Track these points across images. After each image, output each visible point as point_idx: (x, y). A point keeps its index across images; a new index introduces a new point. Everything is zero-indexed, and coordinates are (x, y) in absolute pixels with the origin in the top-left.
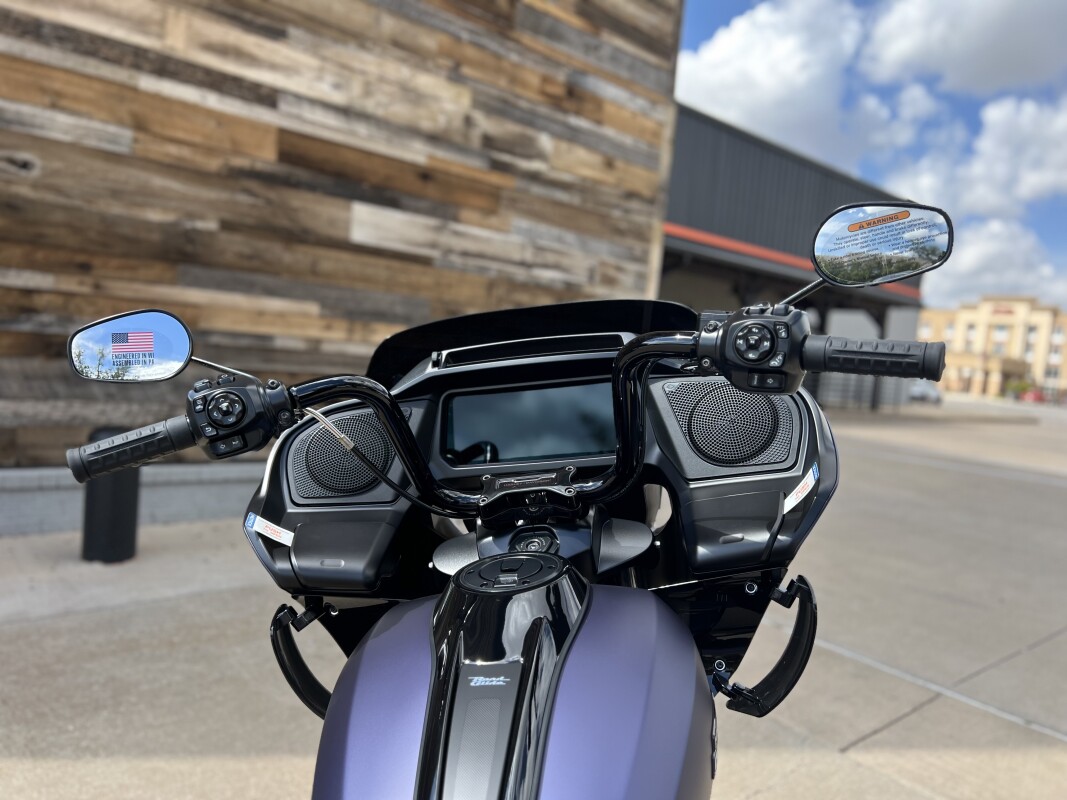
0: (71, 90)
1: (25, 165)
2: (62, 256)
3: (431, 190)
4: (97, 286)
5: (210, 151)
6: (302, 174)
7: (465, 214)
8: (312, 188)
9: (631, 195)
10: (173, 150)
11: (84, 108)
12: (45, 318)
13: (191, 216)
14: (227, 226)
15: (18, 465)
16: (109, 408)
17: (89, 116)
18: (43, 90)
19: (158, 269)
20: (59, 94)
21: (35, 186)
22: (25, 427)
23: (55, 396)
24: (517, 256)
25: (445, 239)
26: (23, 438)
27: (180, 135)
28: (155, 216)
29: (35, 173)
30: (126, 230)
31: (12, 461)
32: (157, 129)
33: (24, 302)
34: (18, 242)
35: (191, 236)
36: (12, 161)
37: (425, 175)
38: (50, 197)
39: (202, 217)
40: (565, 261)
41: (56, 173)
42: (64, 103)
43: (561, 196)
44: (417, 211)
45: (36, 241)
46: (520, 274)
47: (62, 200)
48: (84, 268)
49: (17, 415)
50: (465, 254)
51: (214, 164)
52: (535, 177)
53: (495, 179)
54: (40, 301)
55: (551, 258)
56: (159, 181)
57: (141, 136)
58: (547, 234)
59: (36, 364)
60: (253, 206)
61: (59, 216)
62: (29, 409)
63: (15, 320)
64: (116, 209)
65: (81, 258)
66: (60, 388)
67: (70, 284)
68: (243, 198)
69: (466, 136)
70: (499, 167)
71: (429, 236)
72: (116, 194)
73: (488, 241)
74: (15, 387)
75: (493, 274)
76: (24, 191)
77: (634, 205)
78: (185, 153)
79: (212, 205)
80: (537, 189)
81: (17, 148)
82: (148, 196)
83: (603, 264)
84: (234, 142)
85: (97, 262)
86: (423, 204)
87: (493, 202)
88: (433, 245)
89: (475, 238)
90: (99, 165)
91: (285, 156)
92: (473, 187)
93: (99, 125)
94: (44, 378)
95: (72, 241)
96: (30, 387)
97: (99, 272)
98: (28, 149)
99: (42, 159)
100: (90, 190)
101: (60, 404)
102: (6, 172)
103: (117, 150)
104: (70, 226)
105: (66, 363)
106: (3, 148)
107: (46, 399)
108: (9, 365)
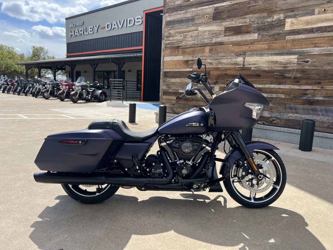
0: (319, 42)
1: (307, 62)
2: (314, 81)
4: (322, 87)
11: (322, 45)
12: (309, 96)
16: (322, 118)
17: (324, 47)
18: (313, 44)
20: (316, 43)
21: (309, 66)
23: (310, 114)
29: (309, 63)
33: (305, 92)
34: (305, 79)
36: (305, 61)
38: (312, 68)
41: (314, 62)
42: (317, 45)
45: (308, 79)
47: (315, 68)
48: (319, 83)
49: (301, 117)
54: (308, 92)
59: (306, 106)
61: (314, 72)
62: (304, 116)
63: (303, 96)
64: (329, 68)
65: (319, 81)
66: (311, 112)
67: (315, 87)
72: (329, 64)
74: (301, 111)
76: (307, 67)
81: (306, 58)
85: (322, 82)
90: (326, 57)
93: (326, 48)
94: (308, 110)
95: (317, 77)
96: (304, 112)
97: (322, 84)
98: (308, 58)
99: (311, 59)
100: (322, 64)
101: (311, 116)
102: (303, 64)
103: (330, 53)
104: (316, 74)
105: (313, 107)
106: (303, 59)
107: (308, 114)
108: (300, 106)
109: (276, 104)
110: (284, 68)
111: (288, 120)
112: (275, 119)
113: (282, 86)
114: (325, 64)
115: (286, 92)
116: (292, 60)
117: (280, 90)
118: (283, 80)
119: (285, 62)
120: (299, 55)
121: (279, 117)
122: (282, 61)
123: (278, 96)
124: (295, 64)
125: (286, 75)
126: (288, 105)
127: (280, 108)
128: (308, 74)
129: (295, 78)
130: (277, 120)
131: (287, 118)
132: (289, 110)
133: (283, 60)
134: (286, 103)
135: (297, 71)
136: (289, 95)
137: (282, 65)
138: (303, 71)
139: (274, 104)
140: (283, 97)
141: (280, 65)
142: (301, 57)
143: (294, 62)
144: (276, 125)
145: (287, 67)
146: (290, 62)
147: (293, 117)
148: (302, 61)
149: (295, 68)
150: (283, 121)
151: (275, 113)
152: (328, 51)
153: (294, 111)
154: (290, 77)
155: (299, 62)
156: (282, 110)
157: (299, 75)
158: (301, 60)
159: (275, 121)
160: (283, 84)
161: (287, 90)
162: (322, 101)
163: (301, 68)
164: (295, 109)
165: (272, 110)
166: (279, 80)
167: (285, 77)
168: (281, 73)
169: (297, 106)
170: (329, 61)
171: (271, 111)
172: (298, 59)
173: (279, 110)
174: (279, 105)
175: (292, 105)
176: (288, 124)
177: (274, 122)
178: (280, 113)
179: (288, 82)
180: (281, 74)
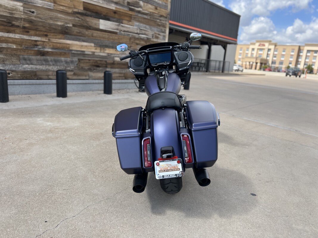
1: (33, 12)
2: (42, 33)
3: (116, 16)
4: (49, 40)
5: (69, 8)
6: (88, 13)
7: (124, 22)
8: (91, 16)
9: (161, 16)
10: (62, 8)
12: (40, 47)
13: (67, 23)
14: (74, 25)
15: (37, 79)
16: (53, 67)
19: (61, 36)
21: (35, 17)
22: (38, 71)
23: (43, 65)
24: (136, 32)
25: (120, 28)
26: (38, 73)
27: (63, 4)
28: (59, 23)
29: (35, 14)
30: (54, 27)
31: (36, 78)
32: (58, 3)
33: (35, 43)
34: (34, 30)
35: (67, 28)
36: (30, 11)
37: (115, 12)
38: (38, 19)
39: (69, 24)
40: (147, 33)
41: (39, 14)
43: (145, 17)
44: (113, 21)
45: (36, 30)
46: (137, 36)
47: (41, 20)
48: (46, 36)
49: (36, 68)
50: (124, 31)
51: (70, 11)
52: (139, 12)
53: (130, 13)
54: (38, 43)
55: (143, 32)
56: (60, 15)
57: (55, 5)
58: (142, 26)
59: (39, 57)
60: (79, 21)
61: (40, 24)
62: (38, 67)
63: (34, 48)
64: (51, 22)
65: (45, 33)
66: (44, 63)
67: (44, 39)
68: (77, 19)
69: (124, 2)
70: (131, 10)
71: (116, 27)
72: (51, 18)
73: (129, 28)
74: (35, 62)
75: (131, 36)
76: (33, 18)
77: (162, 18)
78: (64, 8)
79: (70, 20)
80: (140, 15)
81: (31, 8)
82: (58, 19)
83: (155, 33)
84: (74, 6)
85: (49, 34)
86: (115, 19)
87: (130, 18)
88: (117, 29)
89: (127, 27)
90: (47, 12)
91: (85, 9)
92: (125, 15)
93: (47, 2)
94: (41, 60)
95: (44, 29)
96: (38, 63)
97: (49, 37)
98: (33, 9)
99: (36, 11)
100: (46, 18)
101: (44, 66)
102: (29, 14)
103: (51, 8)
104: (42, 26)
105: (44, 57)
106: (28, 8)
107: (41, 65)
108: (34, 57)
109: (8, 55)
110: (10, 14)
111: (25, 72)
112: (10, 72)
113: (11, 35)
114: (48, 18)
115: (17, 41)
116: (17, 6)
117: (10, 40)
118: (12, 29)
119: (11, 8)
120: (25, 4)
121: (14, 69)
122: (6, 5)
123: (9, 46)
124: (21, 12)
125: (14, 22)
126: (21, 57)
127: (14, 59)
128: (36, 25)
129: (24, 28)
130: (13, 73)
131: (23, 70)
132: (24, 62)
133: (8, 5)
134: (19, 53)
135: (25, 20)
136: (21, 45)
137: (7, 11)
138: (31, 22)
139: (6, 55)
140: (15, 47)
141: (5, 10)
142: (26, 6)
143: (21, 10)
144: (12, 78)
145: (14, 14)
146: (16, 9)
147: (29, 68)
148: (28, 11)
149: (23, 17)
150: (19, 73)
151: (9, 65)
152: (49, 6)
153: (28, 62)
154: (19, 26)
155: (26, 11)
156: (17, 62)
157: (27, 25)
158: (27, 9)
159: (11, 75)
160: (12, 33)
161: (18, 40)
162: (51, 53)
163: (28, 17)
164: (30, 60)
165: (6, 63)
166: (6, 28)
167: (13, 25)
168: (8, 19)
169: (31, 57)
170: (51, 15)
171: (4, 64)
172: (24, 7)
173: (12, 61)
174: (12, 56)
175: (26, 57)
176: (25, 77)
177: (9, 75)
178: (14, 65)
179: (18, 30)
180: (8, 21)
